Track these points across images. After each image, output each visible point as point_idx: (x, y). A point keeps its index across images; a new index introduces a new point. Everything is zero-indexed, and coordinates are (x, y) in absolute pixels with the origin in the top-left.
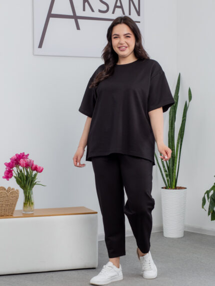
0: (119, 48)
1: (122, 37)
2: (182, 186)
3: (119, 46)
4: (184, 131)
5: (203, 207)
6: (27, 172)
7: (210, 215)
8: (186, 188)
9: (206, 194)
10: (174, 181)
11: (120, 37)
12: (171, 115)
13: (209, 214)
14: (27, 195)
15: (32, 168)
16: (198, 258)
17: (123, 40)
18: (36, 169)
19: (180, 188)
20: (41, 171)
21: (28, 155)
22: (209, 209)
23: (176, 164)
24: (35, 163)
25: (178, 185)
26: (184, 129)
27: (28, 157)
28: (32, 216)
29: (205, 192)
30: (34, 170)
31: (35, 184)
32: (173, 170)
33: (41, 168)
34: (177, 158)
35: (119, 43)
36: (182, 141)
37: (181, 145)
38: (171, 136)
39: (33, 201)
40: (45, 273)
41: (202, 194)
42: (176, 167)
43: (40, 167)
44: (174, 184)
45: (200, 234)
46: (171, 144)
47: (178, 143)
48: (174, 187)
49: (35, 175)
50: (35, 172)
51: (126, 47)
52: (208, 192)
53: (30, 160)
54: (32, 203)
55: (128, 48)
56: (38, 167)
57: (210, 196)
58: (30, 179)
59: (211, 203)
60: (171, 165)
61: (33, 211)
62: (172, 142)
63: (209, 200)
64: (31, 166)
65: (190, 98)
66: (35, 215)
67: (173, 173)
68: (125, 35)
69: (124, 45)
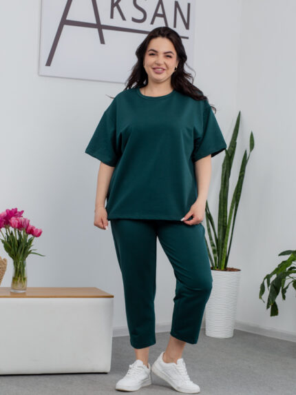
0: (154, 69)
1: (161, 56)
2: (235, 267)
3: (155, 66)
4: (240, 192)
5: (260, 298)
6: (20, 235)
7: (270, 309)
8: (239, 270)
9: (266, 280)
10: (224, 259)
11: (157, 55)
12: (225, 168)
13: (268, 307)
14: (18, 267)
15: (26, 230)
16: (250, 367)
17: (161, 59)
18: (31, 232)
19: (232, 270)
20: (39, 235)
21: (22, 212)
22: (269, 299)
23: (228, 235)
24: (31, 224)
25: (229, 266)
26: (241, 188)
27: (23, 215)
28: (23, 296)
29: (265, 276)
30: (30, 234)
31: (30, 252)
32: (223, 244)
33: (39, 232)
34: (229, 228)
35: (155, 63)
36: (237, 205)
37: (236, 210)
38: (224, 197)
39: (25, 276)
40: (37, 377)
41: (260, 279)
42: (227, 240)
43: (37, 230)
44: (224, 263)
45: (255, 335)
46: (222, 207)
47: (232, 207)
48: (223, 268)
49: (31, 241)
50: (30, 236)
51: (164, 70)
52: (268, 277)
53: (25, 219)
54: (24, 279)
55: (165, 71)
56: (34, 230)
57: (271, 282)
58: (23, 245)
59: (271, 291)
60: (221, 237)
61: (25, 290)
62: (224, 206)
63: (269, 288)
64: (25, 227)
65: (252, 146)
66: (27, 295)
67: (222, 248)
68: (165, 53)
69: (161, 67)
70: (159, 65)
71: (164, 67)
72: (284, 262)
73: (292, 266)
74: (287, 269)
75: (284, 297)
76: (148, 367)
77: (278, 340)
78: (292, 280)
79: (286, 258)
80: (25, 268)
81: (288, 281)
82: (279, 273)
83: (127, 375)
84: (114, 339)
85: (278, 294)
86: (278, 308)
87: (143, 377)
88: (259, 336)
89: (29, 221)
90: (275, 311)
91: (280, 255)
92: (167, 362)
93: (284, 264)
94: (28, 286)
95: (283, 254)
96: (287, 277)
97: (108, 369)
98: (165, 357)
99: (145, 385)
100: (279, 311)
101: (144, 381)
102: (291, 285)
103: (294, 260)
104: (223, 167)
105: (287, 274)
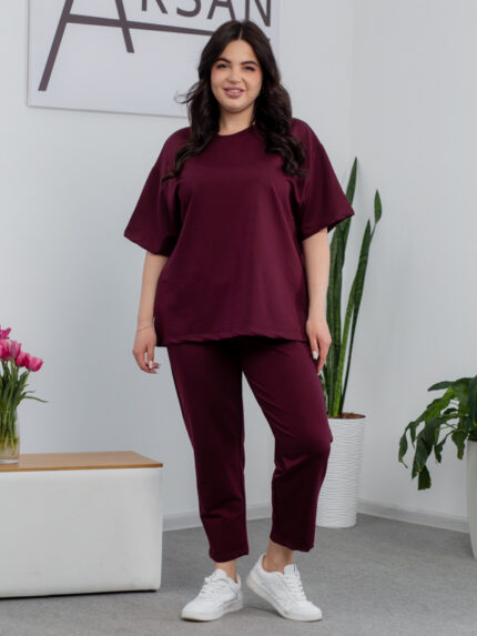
0: (226, 90)
1: (237, 68)
2: (356, 412)
3: (227, 85)
4: (362, 288)
5: (400, 460)
6: (5, 368)
7: (417, 477)
8: (363, 417)
9: (409, 431)
10: (338, 400)
11: (231, 67)
12: (335, 251)
13: (414, 475)
14: (5, 422)
15: (16, 360)
16: (386, 573)
17: (238, 74)
18: (25, 362)
19: (351, 416)
20: (38, 367)
21: (9, 330)
22: (415, 462)
23: (343, 360)
24: (24, 350)
25: (346, 410)
26: (363, 283)
27: (10, 335)
28: (14, 468)
29: (407, 424)
30: (22, 365)
31: (23, 396)
32: (335, 374)
33: (38, 362)
34: (345, 348)
35: (227, 80)
36: (356, 311)
37: (355, 318)
38: (334, 298)
39: (17, 436)
40: (41, 600)
41: (399, 430)
42: (342, 368)
43: (35, 359)
44: (337, 406)
45: (391, 521)
46: (332, 315)
47: (348, 314)
48: (336, 414)
49: (24, 377)
50: (22, 370)
51: (242, 91)
52: (412, 426)
53: (14, 343)
54: (15, 441)
55: (244, 93)
56: (30, 359)
57: (417, 434)
58: (12, 384)
59: (418, 450)
60: (331, 363)
61: (16, 458)
62: (334, 313)
63: (415, 443)
64: (14, 355)
65: (378, 213)
66: (21, 466)
67: (335, 381)
68: (243, 63)
69: (238, 86)
70: (233, 83)
71: (242, 86)
72: (436, 401)
73: (450, 406)
74: (442, 412)
75: (439, 458)
76: (236, 582)
77: (430, 528)
78: (450, 429)
79: (440, 393)
80: (16, 423)
81: (445, 432)
82: (429, 419)
83: (201, 594)
84: (166, 535)
85: (429, 453)
86: (431, 475)
87: (229, 596)
88: (398, 522)
89: (20, 345)
90: (425, 482)
91: (430, 389)
92: (269, 571)
93: (437, 404)
94: (21, 453)
95: (436, 387)
96: (443, 426)
97: (156, 584)
98: (266, 564)
99: (232, 610)
100: (432, 482)
101: (231, 603)
102: (449, 438)
103: (452, 397)
104: (332, 250)
105: (444, 420)
